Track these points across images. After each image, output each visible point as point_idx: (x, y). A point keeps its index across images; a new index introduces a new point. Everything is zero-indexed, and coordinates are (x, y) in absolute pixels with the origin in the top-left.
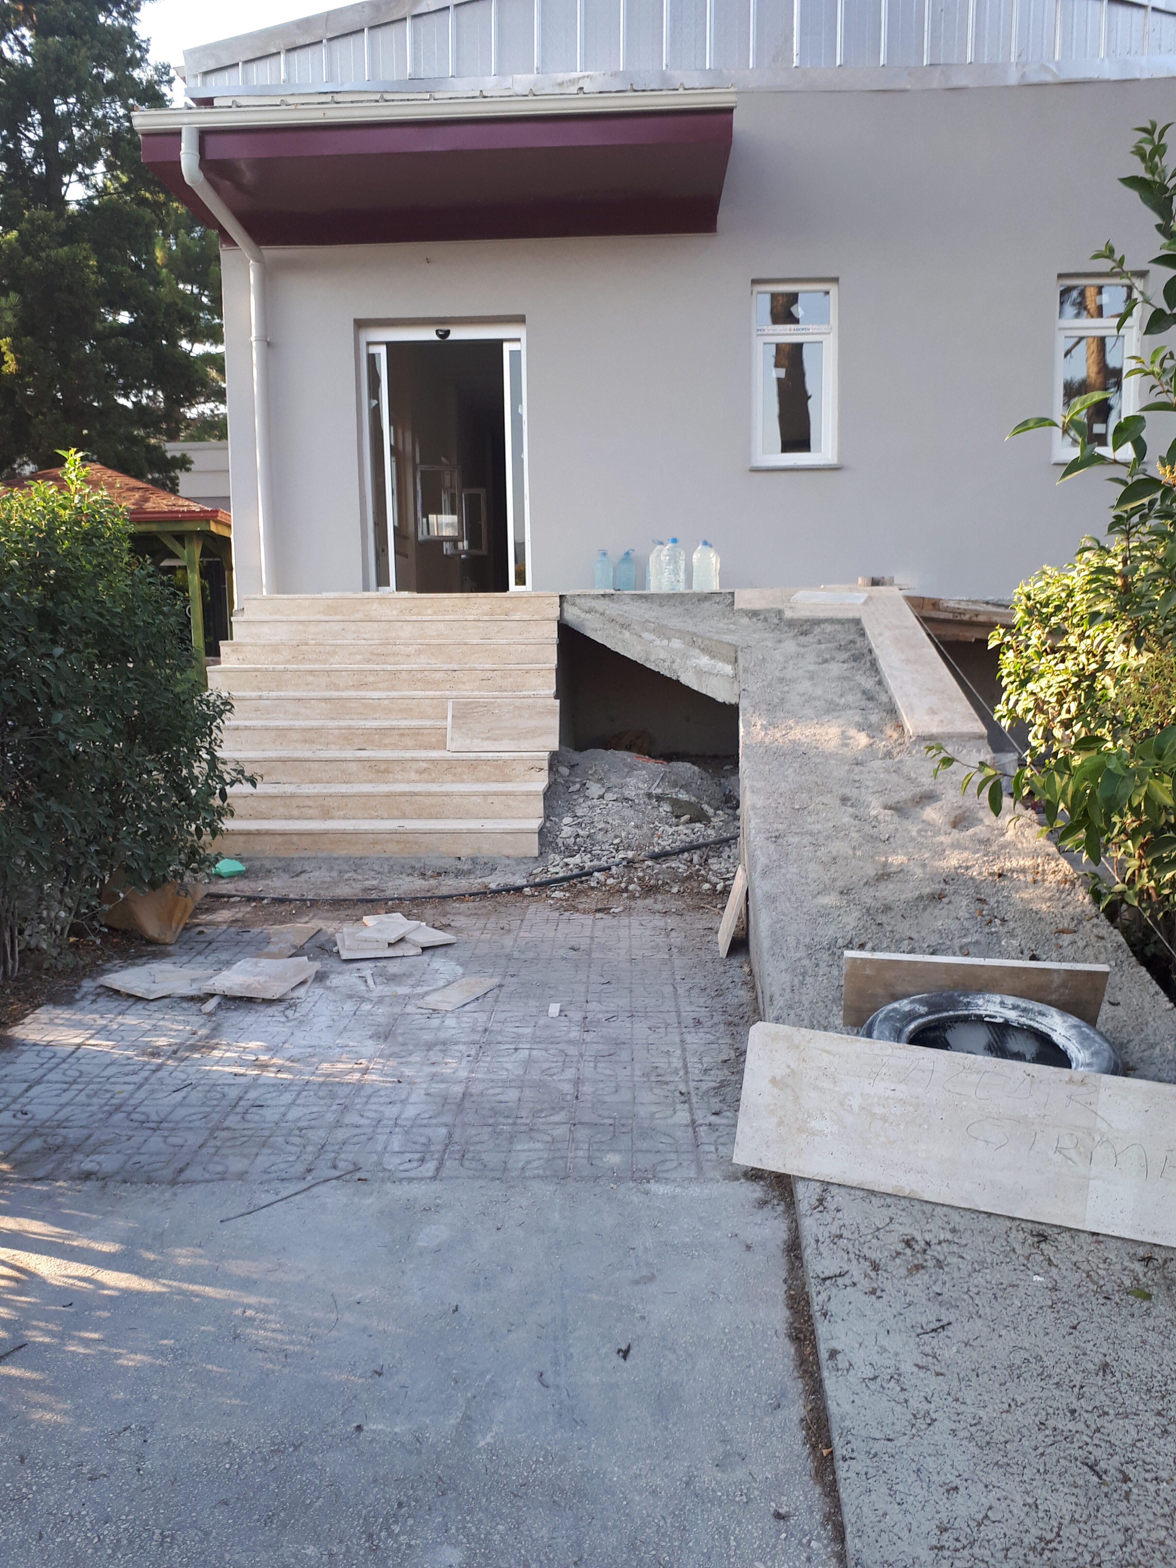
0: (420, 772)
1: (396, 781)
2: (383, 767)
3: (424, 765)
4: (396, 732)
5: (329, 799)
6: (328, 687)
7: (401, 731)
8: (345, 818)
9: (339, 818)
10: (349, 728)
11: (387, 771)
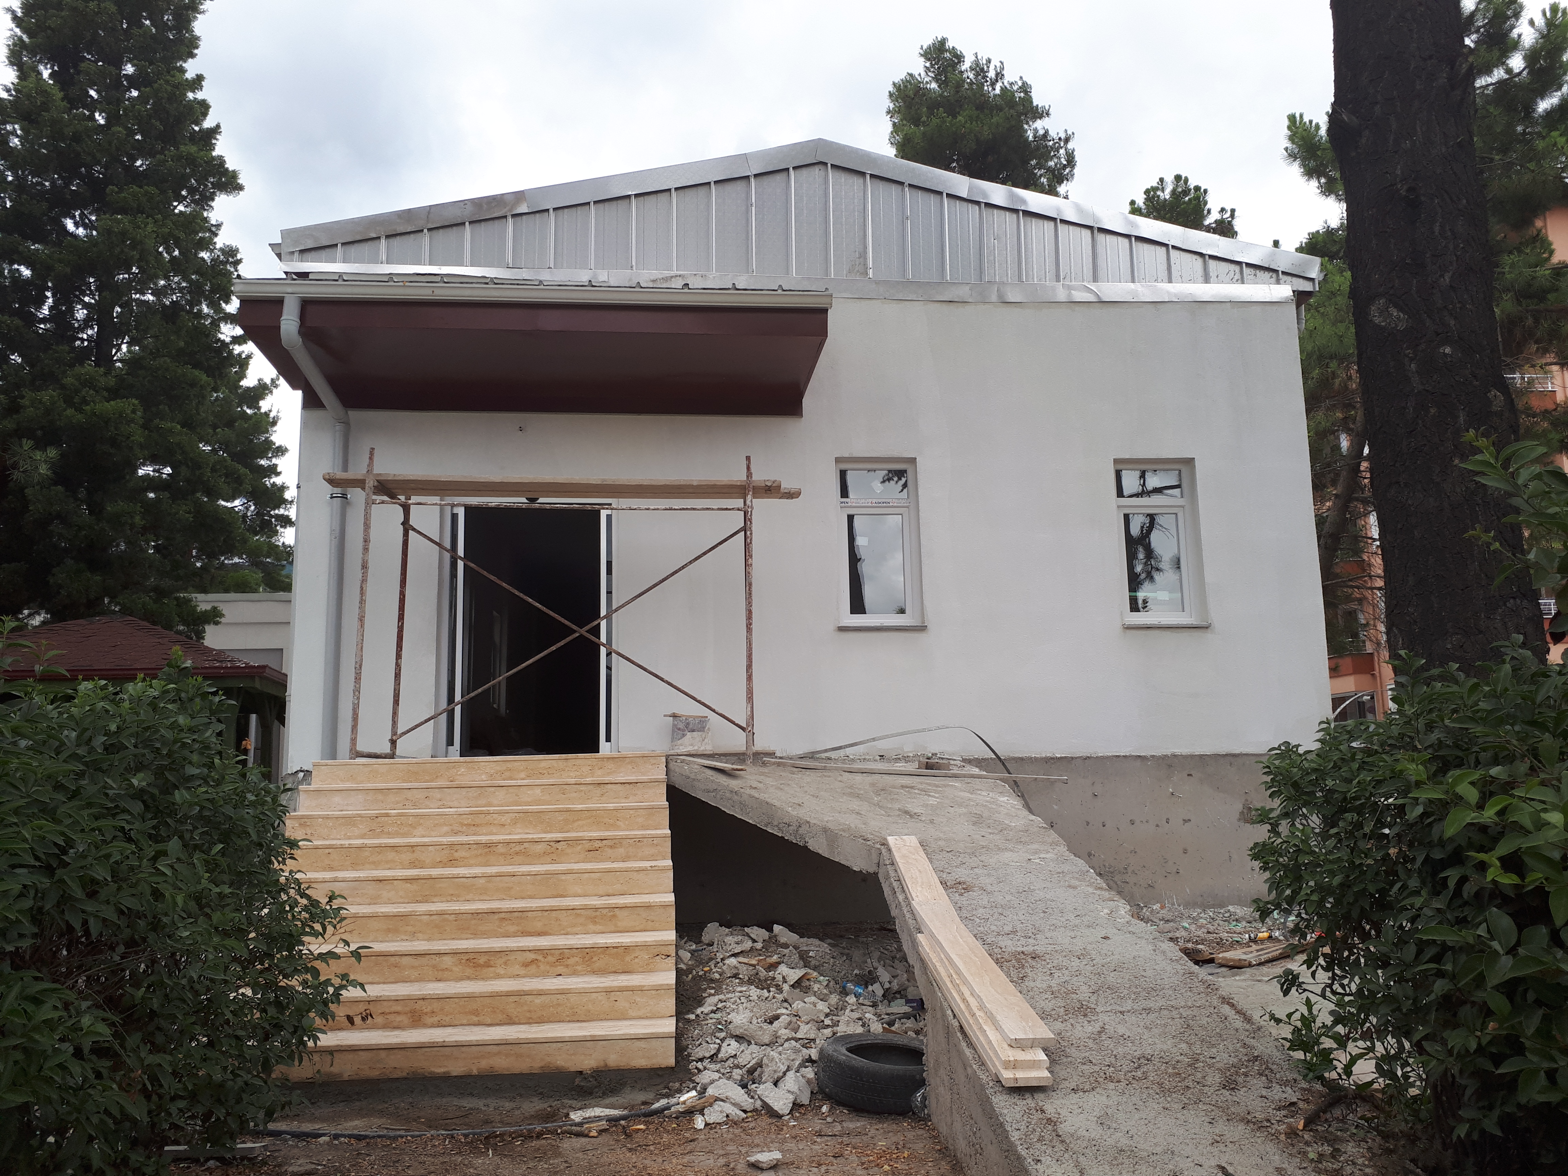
0: (526, 965)
1: (498, 976)
2: (482, 960)
3: (532, 956)
4: (497, 916)
5: (421, 1002)
6: (413, 865)
7: (502, 915)
8: (440, 1025)
9: (433, 1026)
10: (441, 914)
11: (487, 965)
